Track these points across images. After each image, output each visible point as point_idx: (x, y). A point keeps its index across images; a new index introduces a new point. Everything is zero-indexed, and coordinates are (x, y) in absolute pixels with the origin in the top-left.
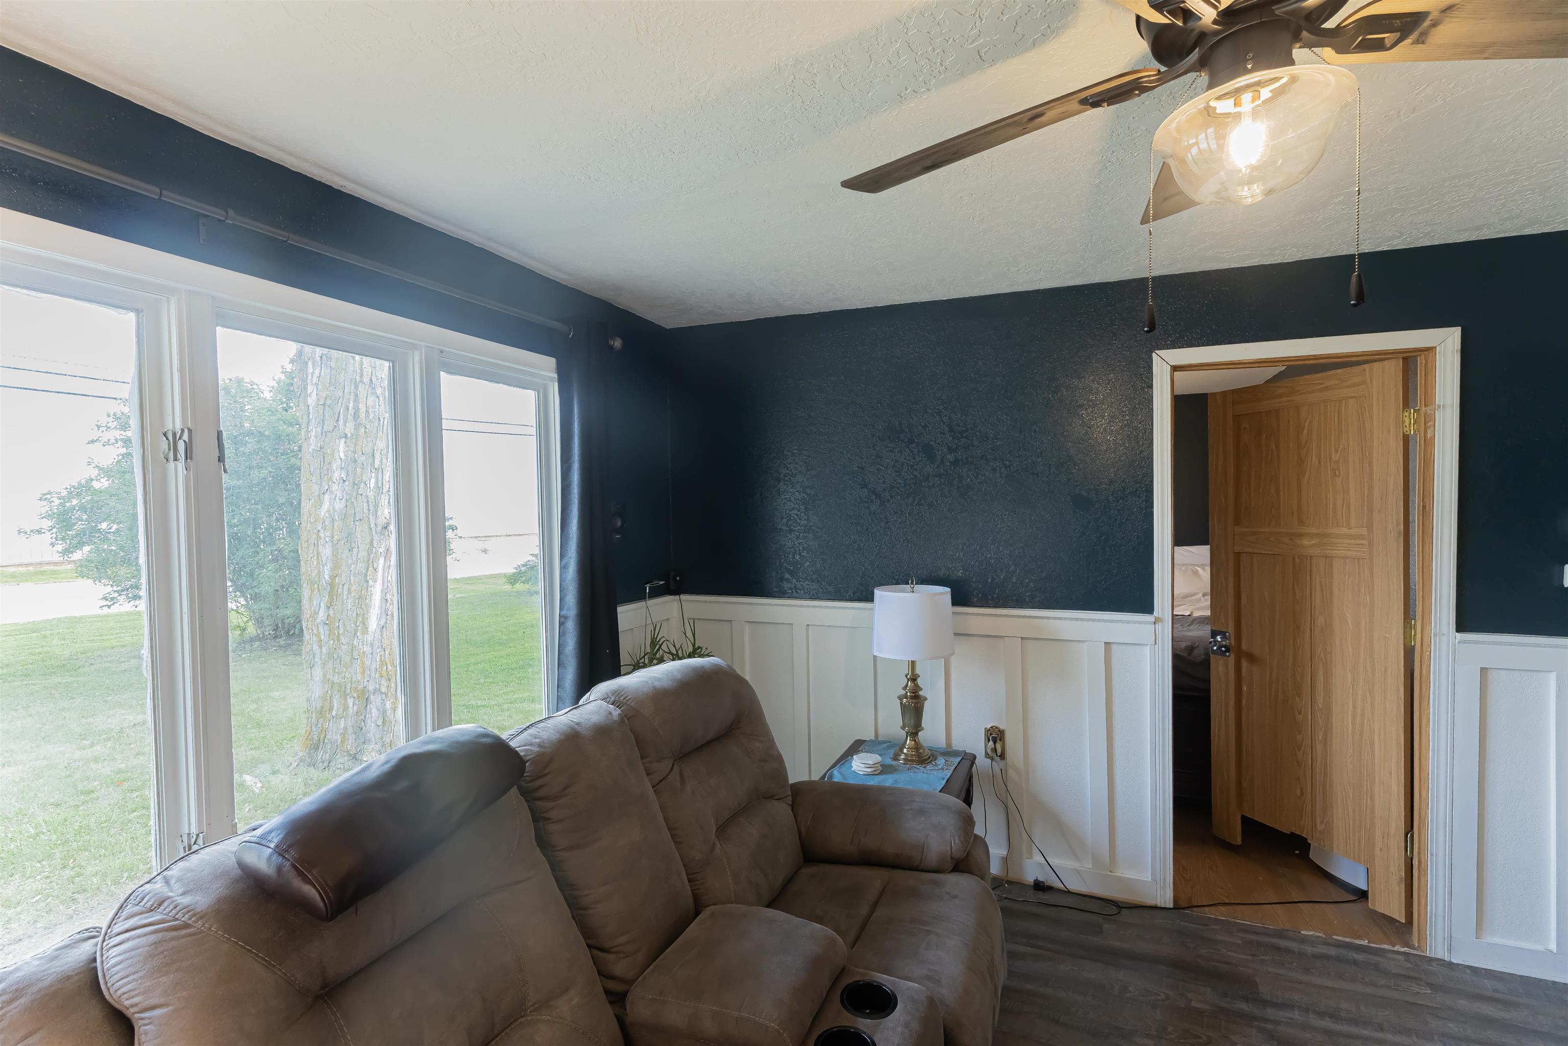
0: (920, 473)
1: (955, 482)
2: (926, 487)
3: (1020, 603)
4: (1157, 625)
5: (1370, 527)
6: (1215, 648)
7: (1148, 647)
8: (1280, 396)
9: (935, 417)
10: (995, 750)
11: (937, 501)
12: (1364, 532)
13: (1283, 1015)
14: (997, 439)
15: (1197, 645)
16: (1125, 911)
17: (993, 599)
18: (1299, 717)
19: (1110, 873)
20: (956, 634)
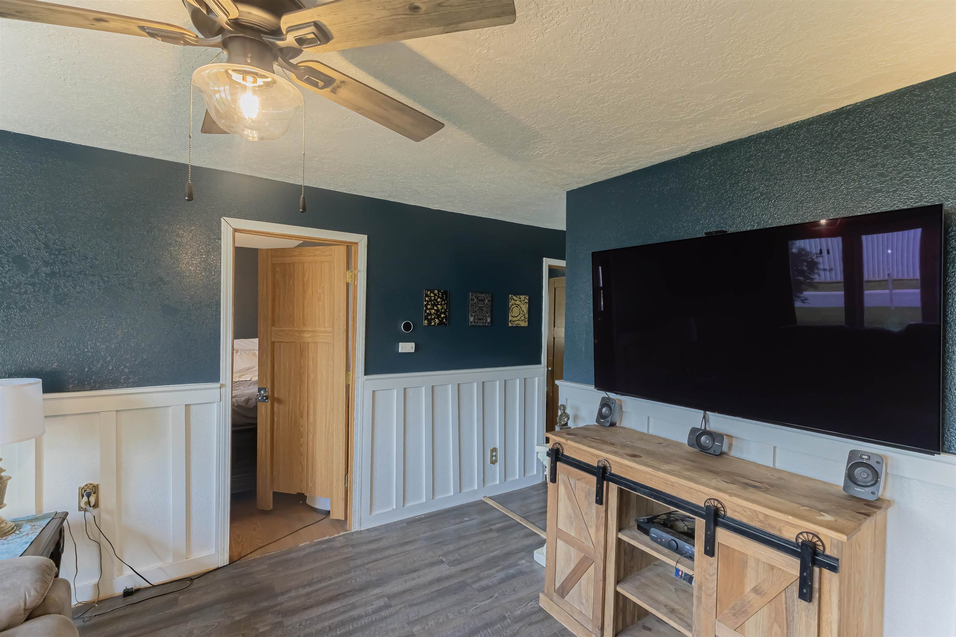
0: (9, 281)
1: (52, 291)
2: (16, 293)
3: (115, 384)
4: (222, 389)
5: (333, 328)
6: (260, 398)
7: (216, 405)
8: (295, 256)
9: (29, 234)
10: (89, 503)
11: (29, 306)
12: (331, 329)
13: (286, 597)
14: (96, 259)
15: (251, 398)
16: (195, 581)
17: (89, 384)
18: (302, 429)
19: (187, 560)
20: (46, 417)
